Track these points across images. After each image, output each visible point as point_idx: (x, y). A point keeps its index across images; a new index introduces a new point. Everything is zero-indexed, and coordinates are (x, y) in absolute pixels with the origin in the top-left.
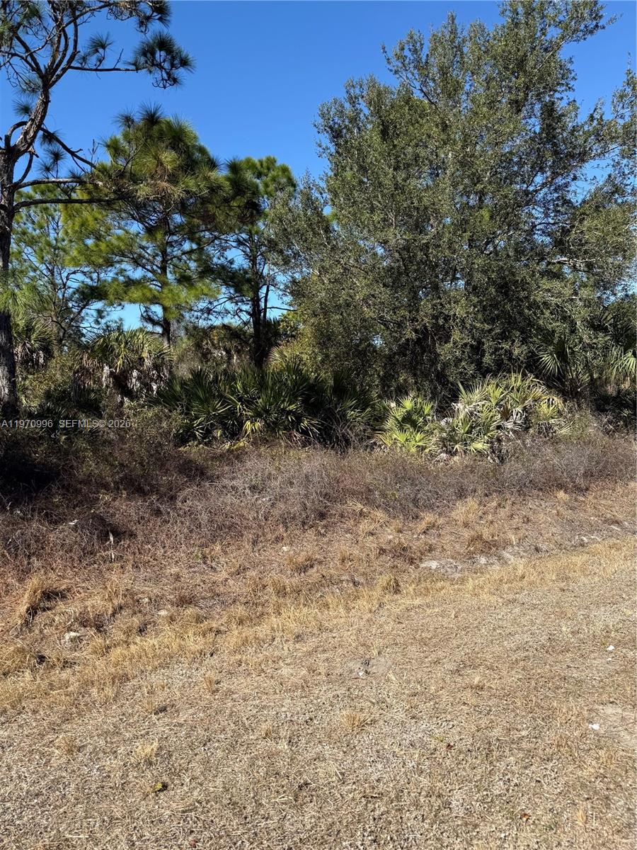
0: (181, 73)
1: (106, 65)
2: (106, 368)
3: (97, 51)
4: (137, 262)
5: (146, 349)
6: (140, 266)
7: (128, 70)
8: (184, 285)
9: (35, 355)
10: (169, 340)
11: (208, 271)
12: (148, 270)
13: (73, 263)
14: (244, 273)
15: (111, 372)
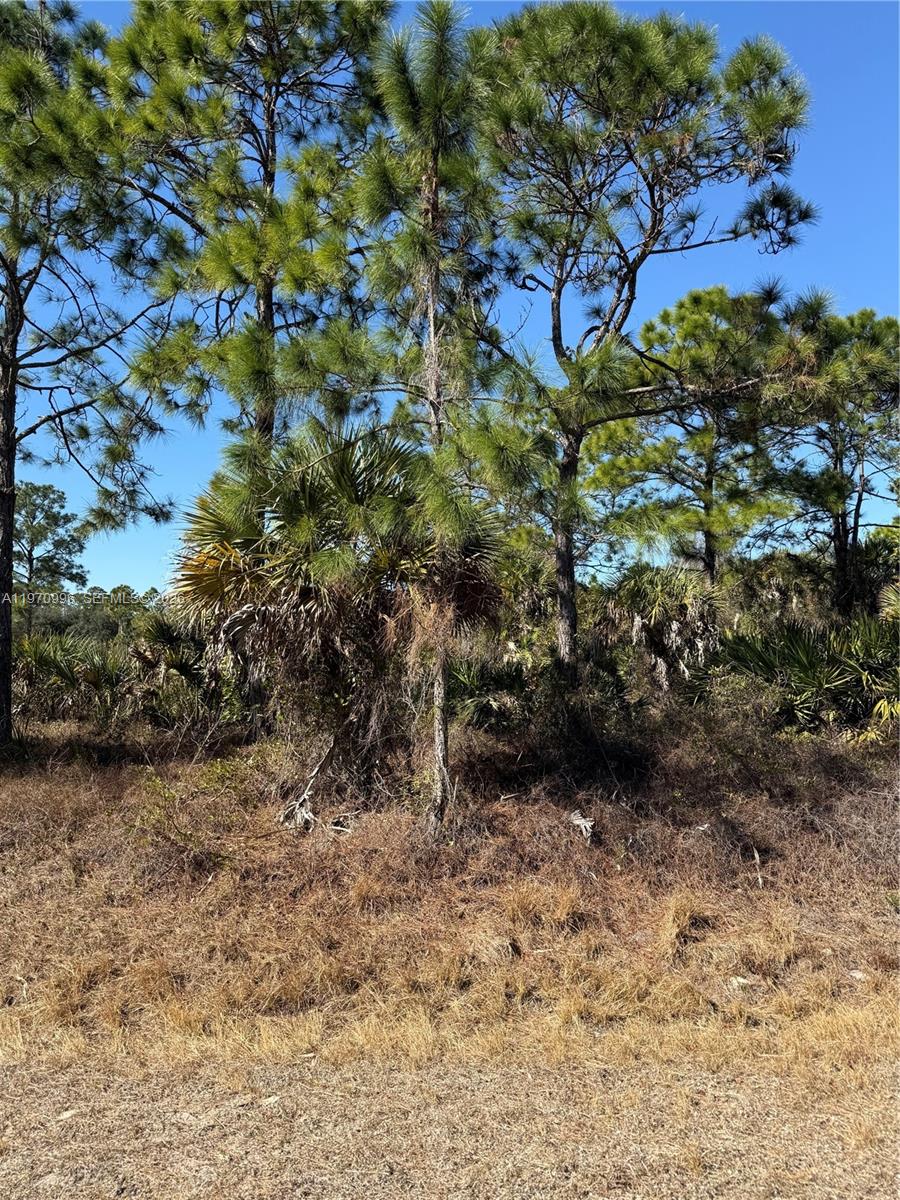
0: (800, 229)
1: (693, 241)
2: (638, 619)
3: (685, 226)
4: (673, 477)
5: (690, 593)
6: (678, 482)
7: (724, 240)
8: (738, 503)
9: (542, 603)
10: (713, 578)
11: (772, 480)
12: (688, 487)
13: (593, 486)
14: (830, 478)
15: (644, 624)
